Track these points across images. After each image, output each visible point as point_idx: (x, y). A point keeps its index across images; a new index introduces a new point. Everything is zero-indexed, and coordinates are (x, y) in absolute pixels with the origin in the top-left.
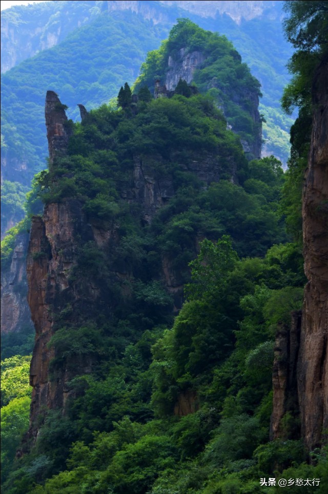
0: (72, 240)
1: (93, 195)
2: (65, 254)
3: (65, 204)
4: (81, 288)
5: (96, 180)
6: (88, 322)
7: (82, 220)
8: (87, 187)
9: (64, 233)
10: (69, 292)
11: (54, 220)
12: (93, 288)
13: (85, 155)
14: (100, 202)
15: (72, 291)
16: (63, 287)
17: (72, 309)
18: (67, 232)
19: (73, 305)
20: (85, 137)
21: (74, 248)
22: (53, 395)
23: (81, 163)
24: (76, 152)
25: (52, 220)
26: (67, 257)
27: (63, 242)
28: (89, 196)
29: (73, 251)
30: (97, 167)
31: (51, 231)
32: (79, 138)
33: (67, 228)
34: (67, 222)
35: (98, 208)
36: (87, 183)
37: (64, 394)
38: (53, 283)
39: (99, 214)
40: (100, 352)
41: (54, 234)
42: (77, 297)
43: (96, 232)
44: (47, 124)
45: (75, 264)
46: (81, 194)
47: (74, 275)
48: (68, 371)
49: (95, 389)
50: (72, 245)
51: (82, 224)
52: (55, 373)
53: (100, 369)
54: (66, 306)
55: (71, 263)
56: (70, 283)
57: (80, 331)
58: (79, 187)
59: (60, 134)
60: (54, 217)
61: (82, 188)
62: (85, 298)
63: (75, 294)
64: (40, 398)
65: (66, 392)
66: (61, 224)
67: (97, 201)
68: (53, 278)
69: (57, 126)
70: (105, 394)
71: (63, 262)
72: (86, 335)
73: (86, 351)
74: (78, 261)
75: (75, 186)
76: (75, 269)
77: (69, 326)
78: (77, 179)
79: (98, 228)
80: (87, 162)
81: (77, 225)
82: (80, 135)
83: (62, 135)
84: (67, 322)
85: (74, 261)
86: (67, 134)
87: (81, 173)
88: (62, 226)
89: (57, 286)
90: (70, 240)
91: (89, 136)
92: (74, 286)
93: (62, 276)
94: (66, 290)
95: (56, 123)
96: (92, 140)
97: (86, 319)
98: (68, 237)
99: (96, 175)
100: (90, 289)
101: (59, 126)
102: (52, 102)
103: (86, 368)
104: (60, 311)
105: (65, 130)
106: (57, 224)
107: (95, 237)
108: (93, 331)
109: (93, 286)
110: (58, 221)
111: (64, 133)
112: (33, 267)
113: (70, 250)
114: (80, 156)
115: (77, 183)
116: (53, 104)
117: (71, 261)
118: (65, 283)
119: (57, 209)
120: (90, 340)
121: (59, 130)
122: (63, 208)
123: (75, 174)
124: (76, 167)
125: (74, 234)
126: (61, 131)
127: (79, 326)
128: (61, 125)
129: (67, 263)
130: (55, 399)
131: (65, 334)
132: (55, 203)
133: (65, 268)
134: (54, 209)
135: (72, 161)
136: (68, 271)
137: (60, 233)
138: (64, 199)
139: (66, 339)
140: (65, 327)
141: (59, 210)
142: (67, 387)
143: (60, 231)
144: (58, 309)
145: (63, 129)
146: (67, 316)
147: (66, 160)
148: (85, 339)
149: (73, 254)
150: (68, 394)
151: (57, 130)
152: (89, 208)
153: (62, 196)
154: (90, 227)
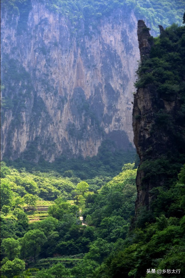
0: (151, 109)
1: (163, 81)
2: (147, 118)
3: (147, 88)
4: (157, 136)
5: (165, 72)
6: (162, 156)
7: (157, 97)
8: (160, 77)
9: (147, 105)
10: (150, 139)
11: (142, 98)
12: (164, 136)
13: (160, 57)
14: (167, 85)
15: (152, 138)
16: (147, 136)
17: (152, 149)
18: (149, 105)
19: (153, 146)
20: (161, 45)
21: (152, 113)
22: (143, 198)
23: (157, 62)
24: (154, 56)
25: (140, 98)
26: (149, 119)
27: (147, 110)
28: (161, 82)
29: (152, 115)
30: (167, 64)
31: (141, 104)
32: (157, 47)
33: (149, 102)
34: (148, 98)
35: (166, 89)
36: (160, 74)
37: (149, 197)
38: (142, 134)
39: (167, 93)
40: (168, 173)
41: (142, 105)
42: (155, 142)
43: (166, 103)
44: (139, 40)
45: (153, 122)
46: (156, 82)
47: (153, 129)
48: (151, 184)
49: (162, 195)
50: (151, 112)
51: (157, 99)
52: (144, 185)
53: (168, 183)
54: (148, 148)
55: (151, 122)
56: (151, 134)
57: (156, 162)
58: (155, 77)
59: (146, 46)
60: (142, 96)
61: (157, 78)
62: (160, 142)
63: (154, 139)
64: (139, 198)
65: (150, 196)
66: (145, 100)
67: (165, 85)
68: (142, 131)
69: (144, 41)
70: (167, 198)
71: (147, 122)
72: (160, 164)
73: (160, 173)
74: (155, 121)
75: (153, 77)
76: (153, 125)
77: (150, 158)
78: (154, 73)
79: (167, 100)
80: (161, 61)
81: (154, 100)
82: (158, 45)
83: (147, 46)
84: (150, 156)
85: (153, 121)
86: (150, 45)
87: (157, 69)
88: (146, 101)
89: (144, 136)
90: (150, 109)
91: (164, 44)
92: (153, 136)
93: (147, 130)
94: (149, 138)
95: (143, 39)
96: (165, 47)
97: (160, 154)
98: (149, 107)
99: (166, 69)
100: (163, 137)
101: (145, 41)
102: (141, 27)
103: (161, 182)
104: (146, 150)
105: (149, 43)
106: (144, 100)
107: (165, 106)
108: (164, 161)
109: (164, 135)
110: (144, 98)
111: (148, 45)
112: (136, 124)
113: (150, 115)
114: (157, 58)
115: (153, 75)
116: (142, 28)
117: (151, 121)
118: (148, 134)
119: (143, 91)
120: (162, 166)
121: (145, 43)
122: (146, 90)
123: (153, 69)
124: (154, 65)
125: (152, 106)
126: (147, 44)
127: (156, 158)
128: (146, 40)
129: (149, 123)
130: (145, 200)
131: (147, 163)
132: (142, 88)
133: (148, 126)
134: (141, 91)
135: (152, 61)
136: (149, 127)
137: (145, 105)
138: (146, 85)
139: (148, 167)
140: (147, 160)
141: (144, 92)
142: (150, 193)
143: (145, 103)
144: (145, 149)
145: (148, 43)
146: (150, 153)
147: (148, 61)
148: (160, 166)
149: (152, 117)
150: (152, 197)
151: (144, 43)
152: (160, 90)
153: (145, 83)
154: (162, 100)
